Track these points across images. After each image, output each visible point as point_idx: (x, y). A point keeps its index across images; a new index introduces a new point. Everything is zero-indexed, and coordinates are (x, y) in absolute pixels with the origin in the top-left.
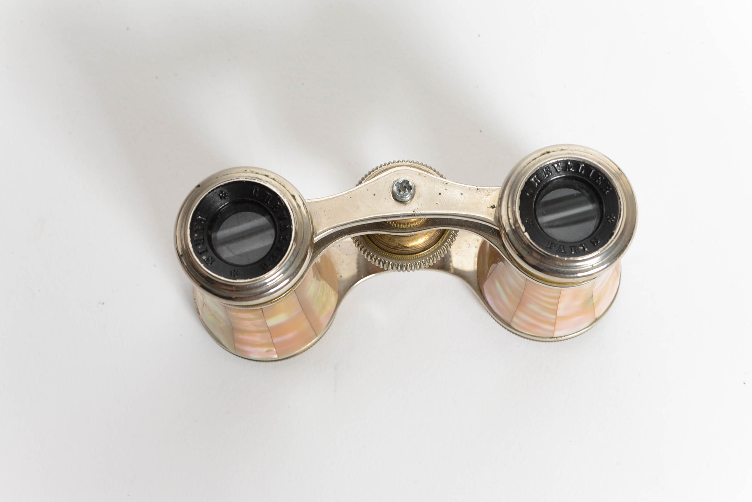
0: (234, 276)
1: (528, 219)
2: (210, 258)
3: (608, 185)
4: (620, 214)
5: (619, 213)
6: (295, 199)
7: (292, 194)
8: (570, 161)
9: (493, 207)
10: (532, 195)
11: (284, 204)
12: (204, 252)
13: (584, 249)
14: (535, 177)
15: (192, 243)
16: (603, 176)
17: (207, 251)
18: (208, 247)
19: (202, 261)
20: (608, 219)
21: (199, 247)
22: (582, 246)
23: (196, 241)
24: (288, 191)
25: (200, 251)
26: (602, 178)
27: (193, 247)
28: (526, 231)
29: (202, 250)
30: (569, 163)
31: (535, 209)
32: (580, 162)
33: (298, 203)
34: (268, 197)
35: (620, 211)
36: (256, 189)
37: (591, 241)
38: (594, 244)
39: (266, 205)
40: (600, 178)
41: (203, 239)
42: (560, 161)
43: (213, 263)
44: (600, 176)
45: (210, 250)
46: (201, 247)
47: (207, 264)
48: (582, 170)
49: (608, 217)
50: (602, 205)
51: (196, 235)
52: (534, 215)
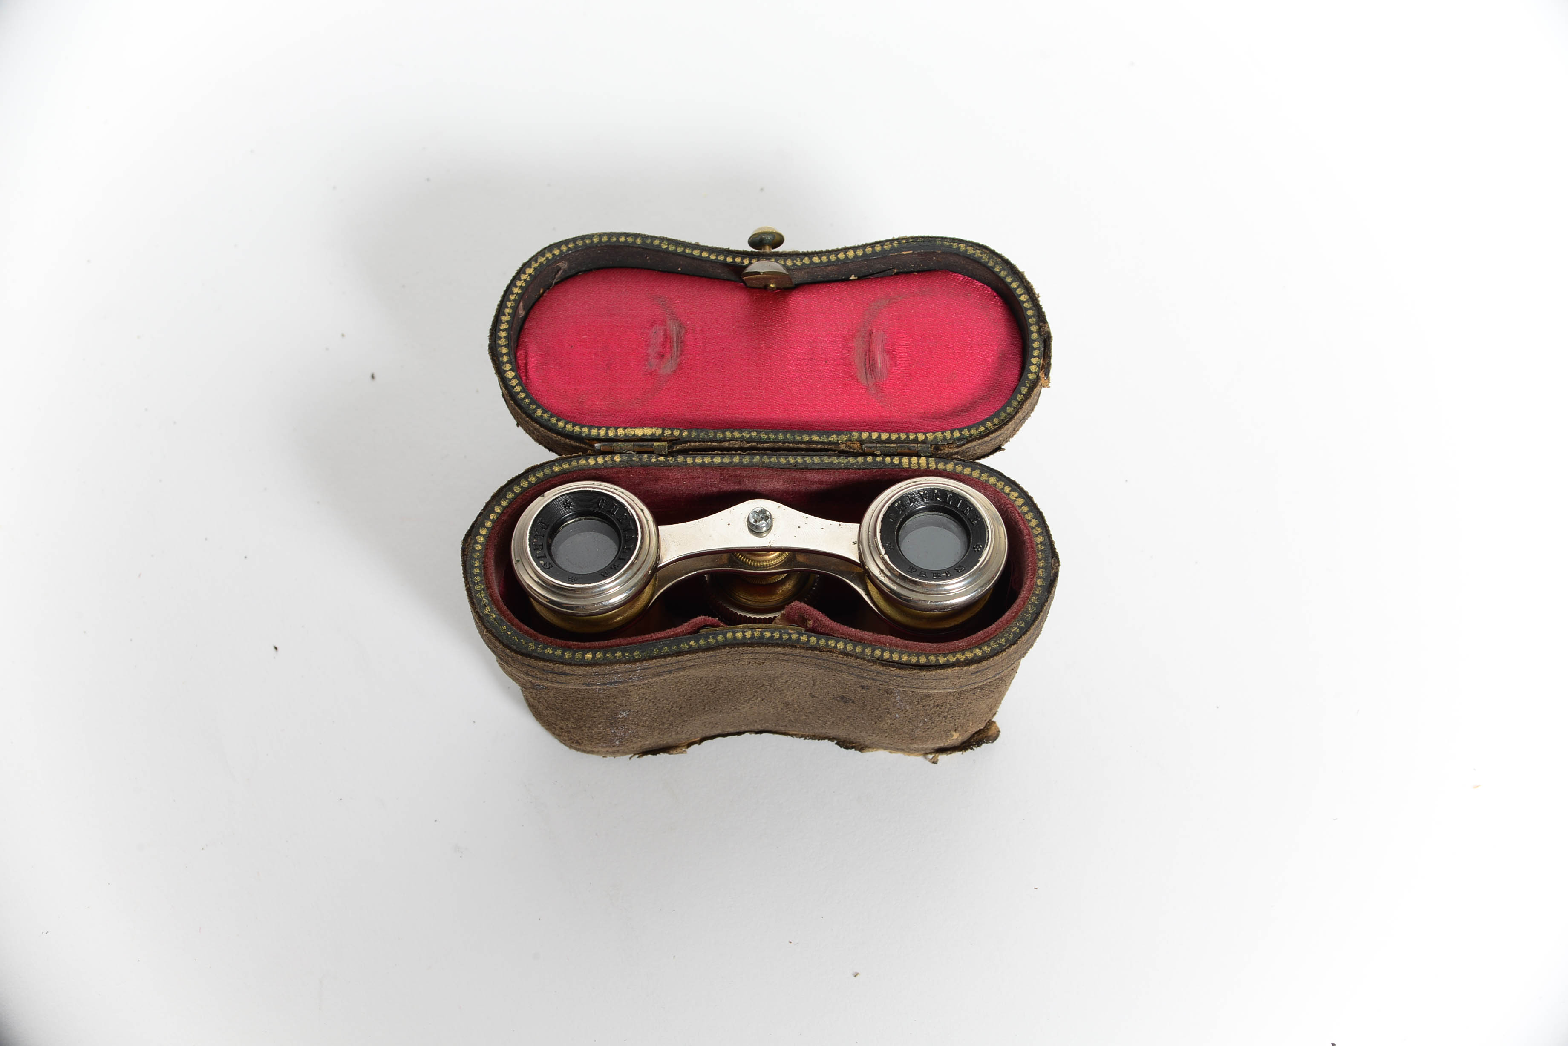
0: (572, 583)
1: (889, 543)
2: (548, 563)
3: (977, 516)
4: (988, 543)
5: (987, 541)
6: (643, 513)
7: (641, 508)
8: (937, 489)
9: (855, 543)
10: (895, 522)
11: (631, 515)
12: (542, 557)
13: (947, 575)
14: (899, 502)
15: (530, 547)
16: (971, 506)
17: (545, 556)
18: (547, 554)
19: (539, 565)
20: (974, 548)
21: (538, 552)
22: (946, 573)
23: (535, 545)
24: (636, 504)
25: (537, 556)
26: (970, 508)
27: (531, 550)
28: (885, 553)
29: (540, 555)
30: (936, 491)
31: (897, 536)
32: (948, 491)
33: (646, 516)
34: (614, 507)
35: (988, 540)
36: (603, 500)
37: (955, 569)
38: (958, 571)
39: (612, 517)
40: (968, 508)
41: (542, 545)
42: (927, 489)
43: (551, 568)
44: (968, 506)
45: (548, 557)
46: (540, 552)
47: (545, 568)
48: (950, 500)
49: (974, 547)
50: (970, 536)
51: (535, 540)
52: (896, 541)
